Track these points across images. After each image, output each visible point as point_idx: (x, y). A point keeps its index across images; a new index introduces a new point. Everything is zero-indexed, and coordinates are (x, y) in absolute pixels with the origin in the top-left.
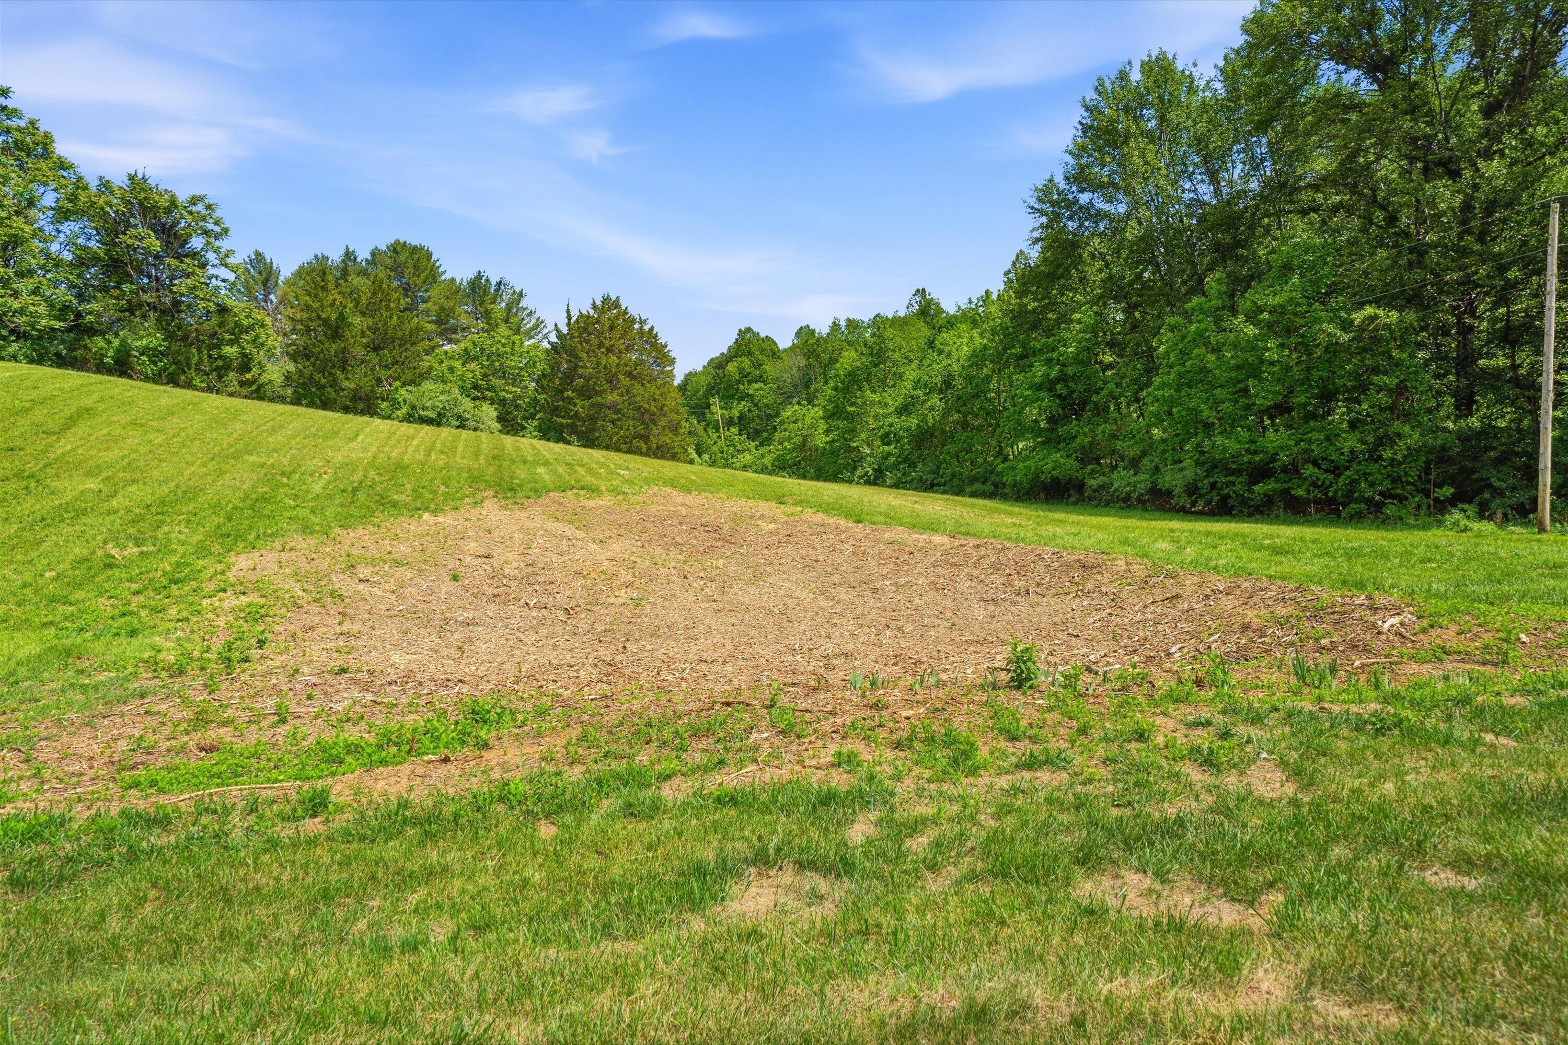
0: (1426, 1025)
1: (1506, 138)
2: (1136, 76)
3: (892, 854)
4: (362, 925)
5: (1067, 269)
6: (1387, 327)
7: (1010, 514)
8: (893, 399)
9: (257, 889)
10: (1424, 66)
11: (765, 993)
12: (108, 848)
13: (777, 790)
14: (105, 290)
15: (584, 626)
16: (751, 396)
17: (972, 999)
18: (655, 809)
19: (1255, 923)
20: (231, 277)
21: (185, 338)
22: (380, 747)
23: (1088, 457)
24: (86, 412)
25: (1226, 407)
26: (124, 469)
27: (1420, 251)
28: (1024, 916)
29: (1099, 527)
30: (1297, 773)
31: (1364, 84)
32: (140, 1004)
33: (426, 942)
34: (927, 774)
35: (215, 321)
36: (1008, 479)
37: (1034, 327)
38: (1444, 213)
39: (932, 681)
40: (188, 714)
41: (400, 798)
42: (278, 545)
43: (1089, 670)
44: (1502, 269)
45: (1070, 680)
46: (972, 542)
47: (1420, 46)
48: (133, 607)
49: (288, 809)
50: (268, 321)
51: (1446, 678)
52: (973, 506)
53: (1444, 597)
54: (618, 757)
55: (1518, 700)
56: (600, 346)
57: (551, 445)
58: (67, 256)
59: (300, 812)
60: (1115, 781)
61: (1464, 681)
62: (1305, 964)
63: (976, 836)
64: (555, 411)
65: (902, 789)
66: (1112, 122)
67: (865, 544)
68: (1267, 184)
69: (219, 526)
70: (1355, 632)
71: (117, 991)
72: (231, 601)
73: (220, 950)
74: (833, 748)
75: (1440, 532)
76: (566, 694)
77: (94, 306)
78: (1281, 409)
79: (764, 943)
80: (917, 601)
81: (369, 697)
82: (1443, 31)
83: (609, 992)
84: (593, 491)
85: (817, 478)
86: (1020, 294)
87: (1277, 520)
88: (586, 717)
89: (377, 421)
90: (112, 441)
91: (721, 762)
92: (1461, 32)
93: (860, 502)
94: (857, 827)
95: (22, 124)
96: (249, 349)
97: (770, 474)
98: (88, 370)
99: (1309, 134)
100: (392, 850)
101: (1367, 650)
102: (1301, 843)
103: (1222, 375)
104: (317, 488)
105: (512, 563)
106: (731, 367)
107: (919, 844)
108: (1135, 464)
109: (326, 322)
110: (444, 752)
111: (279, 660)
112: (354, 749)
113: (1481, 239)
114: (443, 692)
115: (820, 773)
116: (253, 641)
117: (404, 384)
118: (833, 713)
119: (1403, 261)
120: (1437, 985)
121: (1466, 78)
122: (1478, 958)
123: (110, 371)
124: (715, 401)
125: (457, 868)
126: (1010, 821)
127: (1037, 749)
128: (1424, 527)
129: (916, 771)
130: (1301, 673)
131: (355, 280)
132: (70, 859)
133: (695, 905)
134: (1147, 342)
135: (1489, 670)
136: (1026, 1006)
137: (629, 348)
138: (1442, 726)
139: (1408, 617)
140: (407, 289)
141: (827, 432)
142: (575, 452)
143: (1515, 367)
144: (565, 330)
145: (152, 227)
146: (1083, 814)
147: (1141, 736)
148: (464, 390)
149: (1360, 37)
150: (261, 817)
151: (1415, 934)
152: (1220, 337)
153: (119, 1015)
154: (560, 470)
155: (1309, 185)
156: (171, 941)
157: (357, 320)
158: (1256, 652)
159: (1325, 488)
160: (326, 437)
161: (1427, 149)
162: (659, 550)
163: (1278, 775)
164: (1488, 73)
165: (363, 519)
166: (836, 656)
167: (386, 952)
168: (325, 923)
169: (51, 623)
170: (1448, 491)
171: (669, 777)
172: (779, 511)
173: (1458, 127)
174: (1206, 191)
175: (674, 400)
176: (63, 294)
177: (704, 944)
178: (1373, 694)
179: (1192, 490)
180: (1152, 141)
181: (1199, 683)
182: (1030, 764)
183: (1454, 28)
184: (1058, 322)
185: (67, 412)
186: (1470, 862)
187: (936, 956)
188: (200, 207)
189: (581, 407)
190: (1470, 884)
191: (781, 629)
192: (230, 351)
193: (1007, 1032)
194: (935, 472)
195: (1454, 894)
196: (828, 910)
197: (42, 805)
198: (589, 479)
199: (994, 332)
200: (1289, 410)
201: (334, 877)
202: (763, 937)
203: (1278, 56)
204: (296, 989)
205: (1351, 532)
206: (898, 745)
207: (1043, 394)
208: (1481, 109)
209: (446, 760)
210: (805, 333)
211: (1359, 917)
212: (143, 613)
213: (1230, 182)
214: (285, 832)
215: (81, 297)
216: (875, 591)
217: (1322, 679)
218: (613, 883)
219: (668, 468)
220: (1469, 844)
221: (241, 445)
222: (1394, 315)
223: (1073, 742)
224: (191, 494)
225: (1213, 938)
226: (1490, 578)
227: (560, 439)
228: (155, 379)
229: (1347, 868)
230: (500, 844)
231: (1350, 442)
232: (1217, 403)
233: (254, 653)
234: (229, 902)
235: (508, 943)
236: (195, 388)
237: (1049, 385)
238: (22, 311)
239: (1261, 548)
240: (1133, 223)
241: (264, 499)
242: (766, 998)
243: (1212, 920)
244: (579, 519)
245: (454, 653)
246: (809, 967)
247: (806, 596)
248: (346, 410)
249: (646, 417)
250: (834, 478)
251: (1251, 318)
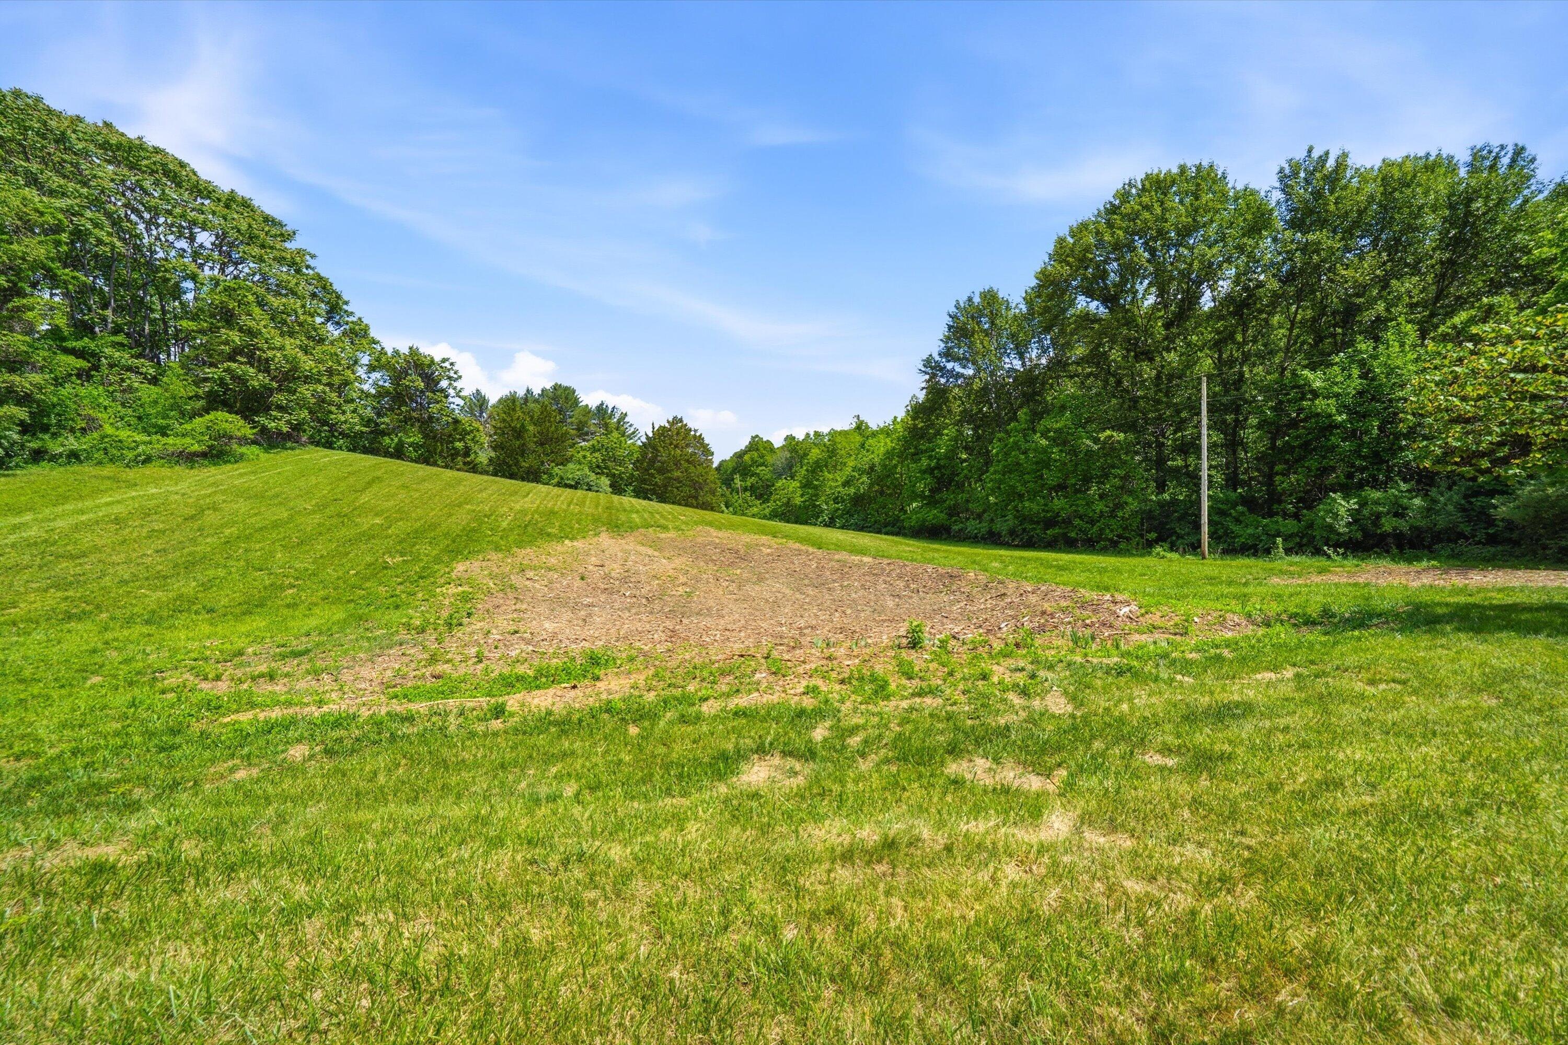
0: (1146, 845)
1: (1177, 341)
2: (977, 300)
3: (838, 747)
4: (523, 785)
5: (941, 405)
6: (1119, 442)
7: (908, 545)
8: (840, 477)
9: (463, 761)
10: (1132, 301)
11: (764, 830)
12: (379, 733)
13: (771, 708)
14: (391, 409)
15: (657, 607)
16: (758, 475)
17: (887, 835)
18: (698, 718)
19: (1051, 788)
20: (462, 403)
21: (434, 437)
22: (536, 678)
23: (953, 512)
24: (378, 479)
25: (1031, 485)
26: (396, 512)
27: (1135, 400)
28: (916, 785)
29: (959, 553)
30: (1073, 699)
31: (1102, 309)
32: (395, 827)
33: (561, 796)
34: (859, 699)
35: (451, 428)
36: (906, 524)
37: (922, 437)
38: (1146, 380)
39: (863, 643)
40: (426, 656)
41: (547, 709)
42: (480, 557)
43: (954, 637)
44: (1178, 412)
45: (943, 644)
46: (886, 561)
47: (1129, 290)
48: (397, 592)
49: (482, 715)
50: (481, 428)
51: (1155, 643)
52: (886, 540)
53: (1152, 596)
54: (676, 687)
55: (1194, 655)
56: (671, 444)
57: (641, 501)
58: (373, 391)
59: (488, 716)
60: (970, 704)
61: (1164, 644)
62: (1079, 812)
63: (888, 737)
64: (644, 481)
65: (846, 708)
66: (964, 324)
67: (823, 562)
68: (1050, 360)
69: (448, 546)
70: (1105, 616)
71: (382, 819)
72: (453, 590)
73: (442, 797)
74: (804, 683)
75: (1149, 558)
76: (646, 648)
77: (386, 420)
78: (1061, 487)
79: (762, 801)
80: (853, 595)
81: (531, 648)
82: (1141, 283)
83: (669, 829)
84: (665, 528)
85: (796, 523)
86: (914, 419)
87: (1060, 550)
88: (657, 663)
89: (540, 486)
90: (390, 496)
91: (738, 691)
92: (1150, 285)
93: (821, 537)
94: (818, 730)
95: (355, 319)
96: (470, 444)
97: (768, 519)
98: (379, 455)
99: (1072, 334)
100: (541, 740)
101: (1111, 626)
102: (1076, 740)
103: (1028, 466)
104: (504, 524)
105: (616, 570)
106: (746, 457)
107: (855, 741)
108: (979, 516)
109: (514, 429)
110: (573, 683)
111: (479, 625)
112: (520, 679)
113: (1167, 395)
114: (574, 646)
115: (797, 698)
116: (465, 614)
117: (557, 465)
118: (804, 662)
119: (1126, 406)
120: (1153, 822)
121: (1154, 307)
122: (1174, 806)
123: (391, 456)
124: (737, 477)
125: (580, 752)
126: (909, 727)
127: (924, 684)
128: (1142, 555)
129: (853, 697)
130: (1075, 640)
131: (531, 405)
132: (358, 740)
133: (721, 776)
134: (986, 448)
135: (1178, 638)
136: (918, 840)
137: (688, 445)
138: (1153, 671)
139: (1134, 607)
140: (560, 411)
141: (802, 496)
142: (655, 505)
143: (1187, 466)
144: (651, 435)
145: (420, 375)
146: (951, 723)
147: (985, 677)
148: (591, 469)
149: (1098, 284)
150: (466, 719)
151: (1141, 793)
152: (1027, 445)
153: (384, 833)
154: (646, 516)
155: (1074, 362)
156: (413, 790)
157: (531, 428)
158: (1049, 628)
159: (1085, 532)
160: (511, 495)
161: (1136, 344)
162: (702, 564)
163: (1063, 700)
164: (1166, 307)
165: (531, 543)
166: (806, 628)
167: (537, 802)
168: (502, 783)
169: (352, 600)
170: (1153, 535)
171: (706, 699)
172: (774, 542)
173: (1152, 334)
174: (1017, 364)
175: (713, 476)
176: (369, 413)
177: (726, 801)
178: (1115, 652)
179: (1012, 533)
180: (987, 335)
181: (1017, 645)
182: (920, 694)
183: (1146, 282)
184: (935, 435)
185: (367, 479)
186: (1170, 750)
187: (865, 809)
188: (447, 364)
189: (658, 479)
190: (1170, 762)
191: (774, 611)
192: (459, 445)
193: (907, 855)
194: (865, 520)
195: (1162, 769)
196: (800, 780)
197: (343, 707)
198: (662, 521)
199: (899, 440)
200: (1066, 487)
201: (507, 756)
202: (762, 797)
203: (1055, 292)
204: (485, 822)
205: (1101, 558)
206: (842, 682)
207: (927, 476)
208: (1163, 325)
209: (574, 687)
210: (790, 438)
211: (1109, 783)
212: (403, 596)
213: (1031, 360)
214: (480, 728)
215: (379, 415)
216: (829, 589)
217: (1087, 644)
218: (672, 762)
219: (708, 515)
220: (1170, 739)
221: (462, 499)
222: (1122, 435)
223: (945, 680)
224: (434, 526)
225: (1027, 797)
226: (1177, 585)
227: (646, 498)
228: (416, 461)
229: (1103, 754)
230: (606, 738)
231: (1099, 506)
232: (1026, 483)
233: (465, 621)
234: (447, 768)
235: (609, 798)
236: (438, 466)
237: (930, 471)
238: (345, 422)
239: (1052, 566)
240: (977, 380)
241: (474, 530)
242: (763, 833)
243: (1026, 786)
244: (656, 544)
245: (581, 623)
246: (789, 816)
247: (788, 592)
248: (523, 479)
249: (697, 486)
250: (805, 523)
251: (1044, 435)
